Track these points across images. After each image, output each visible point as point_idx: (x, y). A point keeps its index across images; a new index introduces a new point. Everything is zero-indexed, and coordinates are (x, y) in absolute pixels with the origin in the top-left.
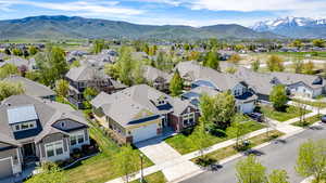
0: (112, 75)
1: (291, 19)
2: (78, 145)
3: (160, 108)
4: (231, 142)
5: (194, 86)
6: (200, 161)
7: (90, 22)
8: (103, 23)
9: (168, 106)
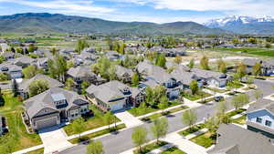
0: (95, 72)
1: (237, 18)
2: (84, 112)
3: (125, 94)
4: (160, 111)
5: (146, 80)
6: (143, 120)
7: (70, 18)
8: (81, 20)
9: (129, 93)
